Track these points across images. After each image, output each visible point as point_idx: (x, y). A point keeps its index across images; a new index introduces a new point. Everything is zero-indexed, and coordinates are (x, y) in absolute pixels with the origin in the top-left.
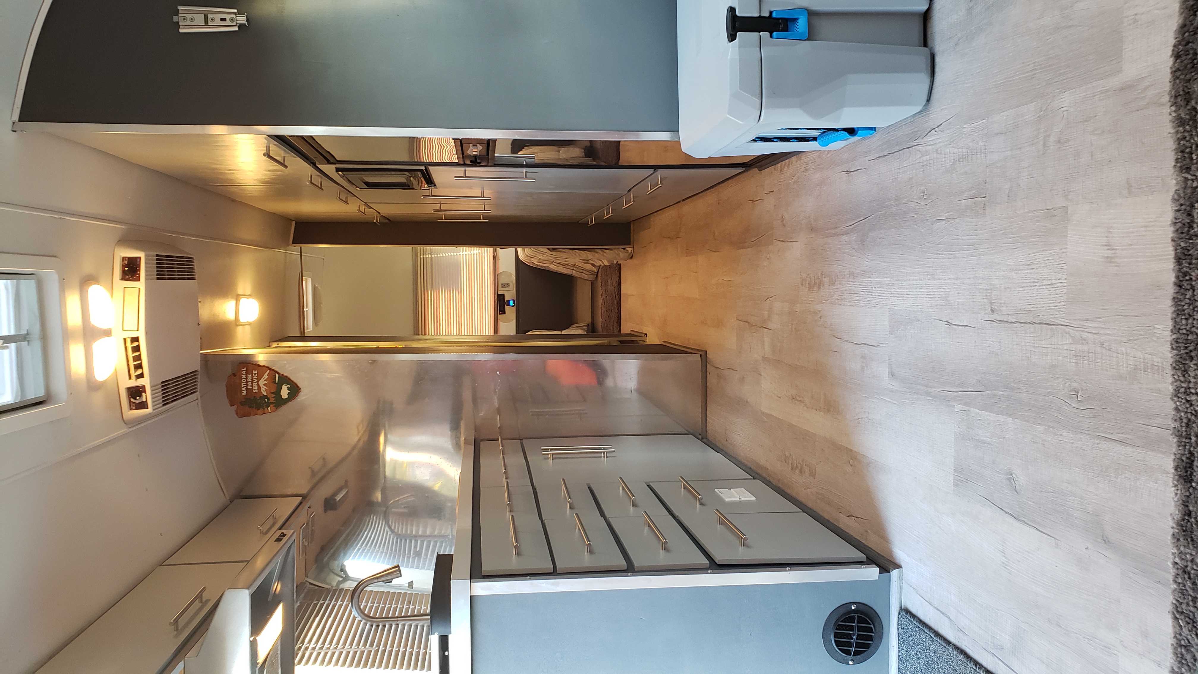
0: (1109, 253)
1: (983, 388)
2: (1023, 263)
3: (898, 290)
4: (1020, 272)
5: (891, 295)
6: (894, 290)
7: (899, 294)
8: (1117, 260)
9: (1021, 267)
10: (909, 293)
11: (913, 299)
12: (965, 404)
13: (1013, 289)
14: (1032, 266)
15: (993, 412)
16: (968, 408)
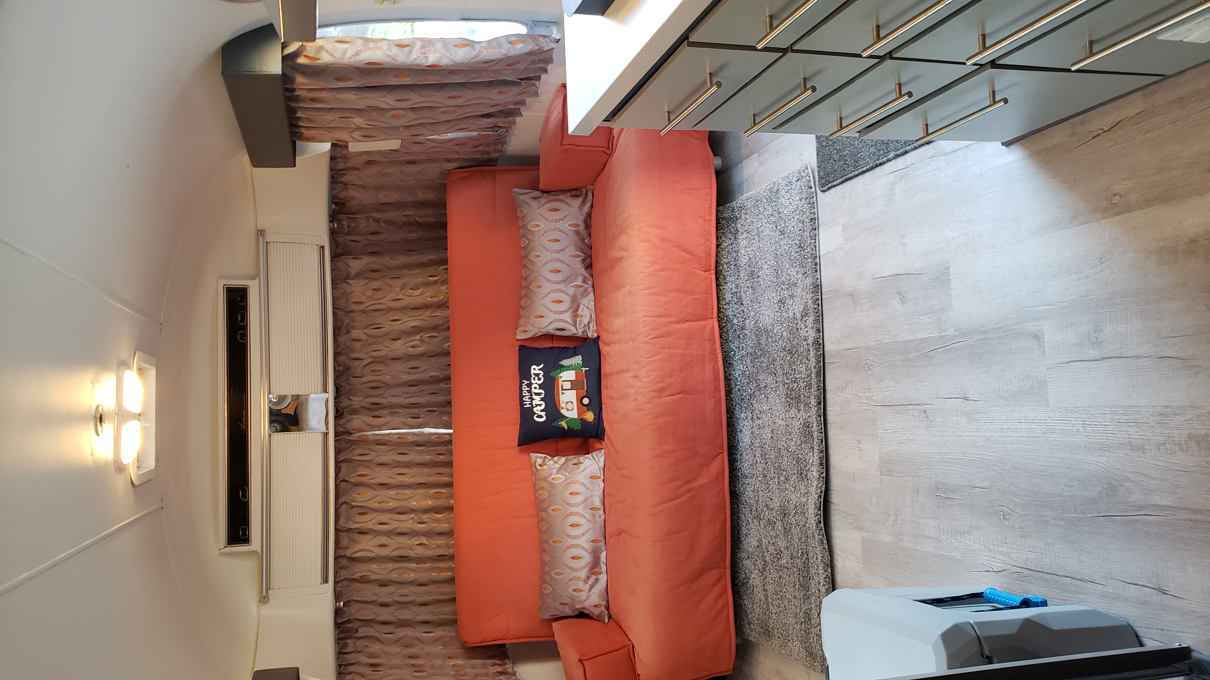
0: (860, 445)
1: (929, 354)
2: (905, 444)
3: (1035, 427)
4: (907, 439)
5: (1046, 421)
6: (1041, 427)
7: (1033, 423)
8: (856, 442)
9: (905, 441)
10: (1018, 424)
11: (1011, 418)
12: (944, 336)
13: (911, 427)
14: (898, 442)
15: (919, 339)
16: (940, 334)
